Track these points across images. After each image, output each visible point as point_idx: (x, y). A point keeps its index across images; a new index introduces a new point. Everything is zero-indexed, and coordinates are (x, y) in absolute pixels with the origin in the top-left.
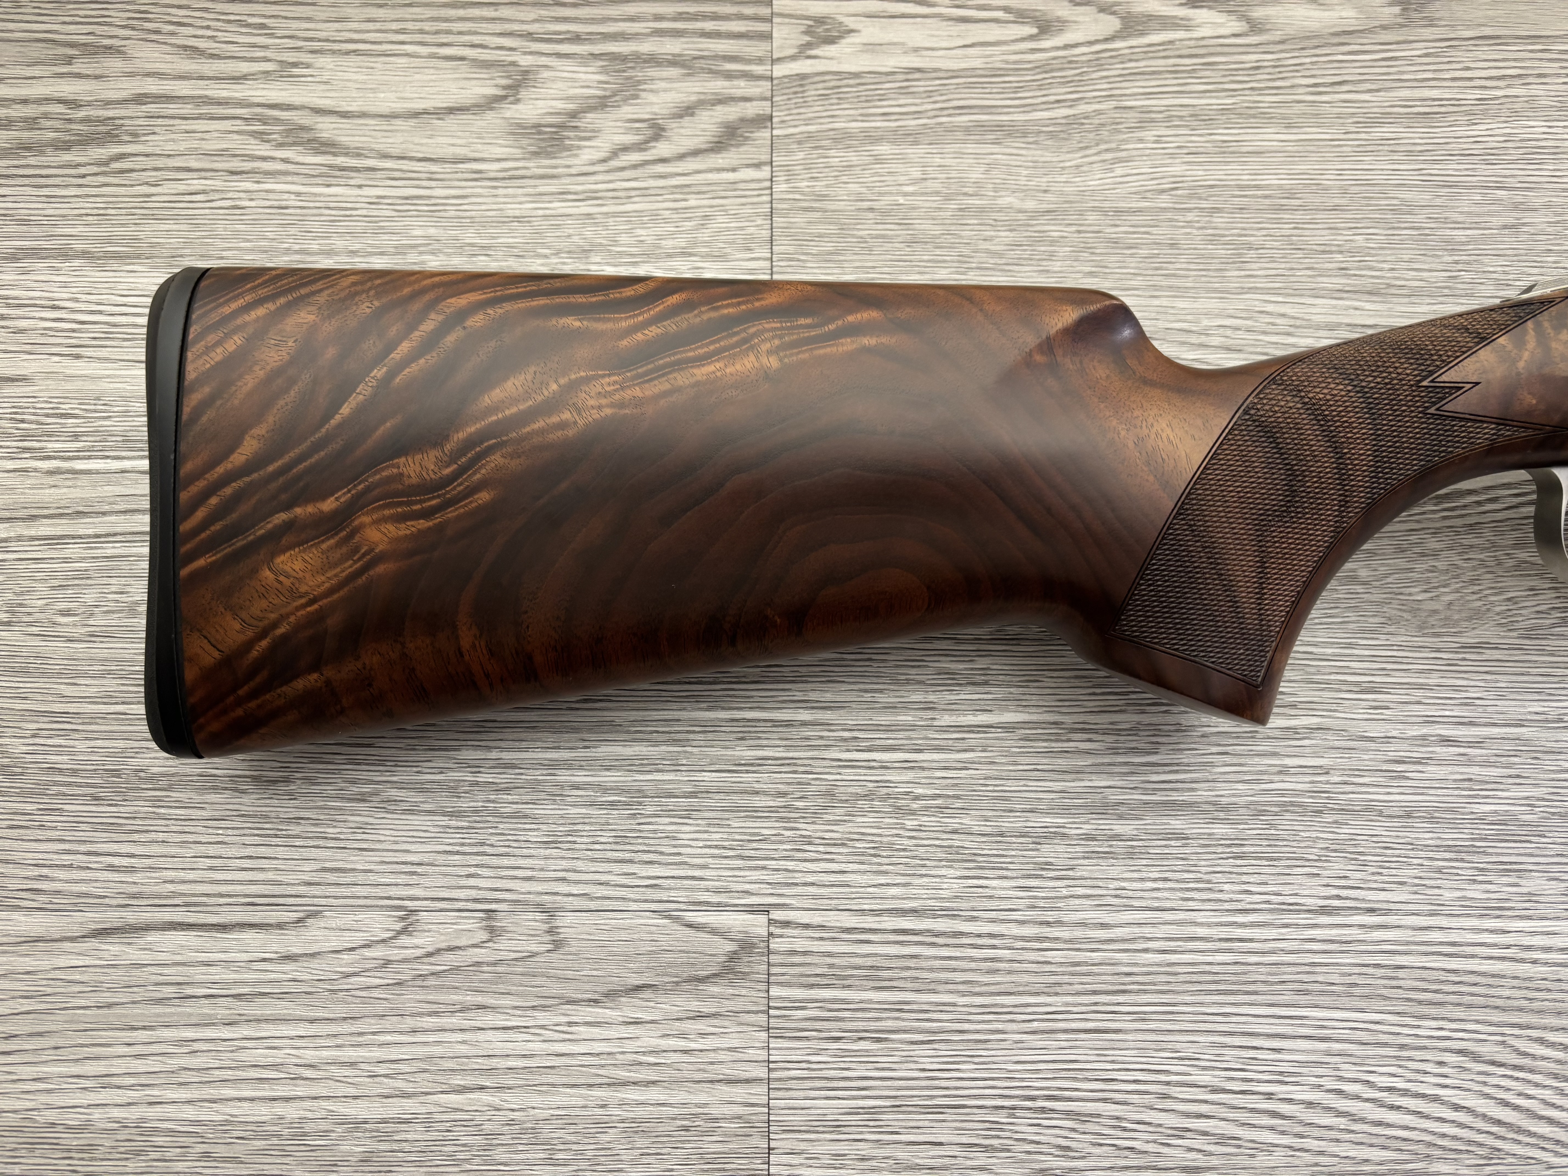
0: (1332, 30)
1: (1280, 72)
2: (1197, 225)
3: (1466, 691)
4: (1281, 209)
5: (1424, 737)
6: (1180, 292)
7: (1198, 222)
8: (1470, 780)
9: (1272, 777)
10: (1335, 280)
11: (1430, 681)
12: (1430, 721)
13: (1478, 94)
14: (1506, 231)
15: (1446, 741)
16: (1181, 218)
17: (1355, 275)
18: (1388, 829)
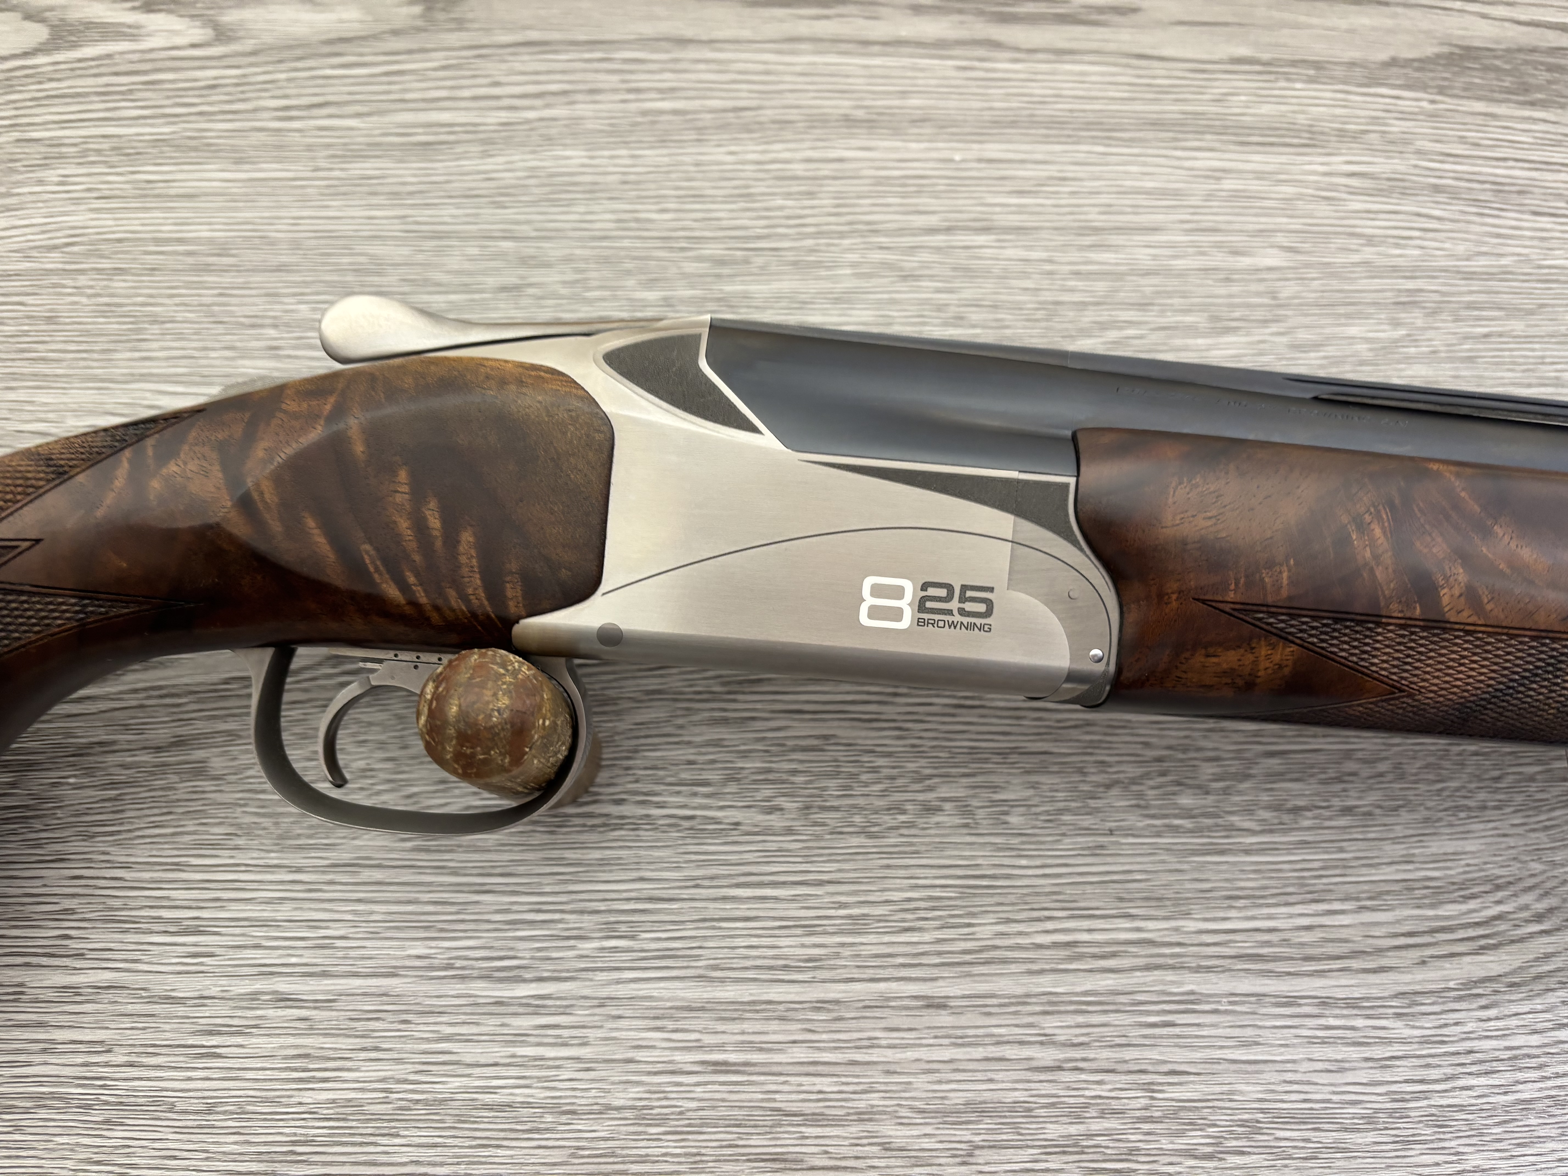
0: (324, 37)
1: (243, 92)
2: (89, 291)
3: (327, 928)
4: (207, 269)
5: (254, 996)
6: (43, 381)
7: (91, 287)
8: (306, 1056)
9: (31, 1058)
10: (260, 363)
11: (279, 916)
12: (267, 972)
13: (504, 116)
14: (503, 295)
15: (283, 1000)
16: (70, 283)
17: (289, 357)
18: (179, 1130)
